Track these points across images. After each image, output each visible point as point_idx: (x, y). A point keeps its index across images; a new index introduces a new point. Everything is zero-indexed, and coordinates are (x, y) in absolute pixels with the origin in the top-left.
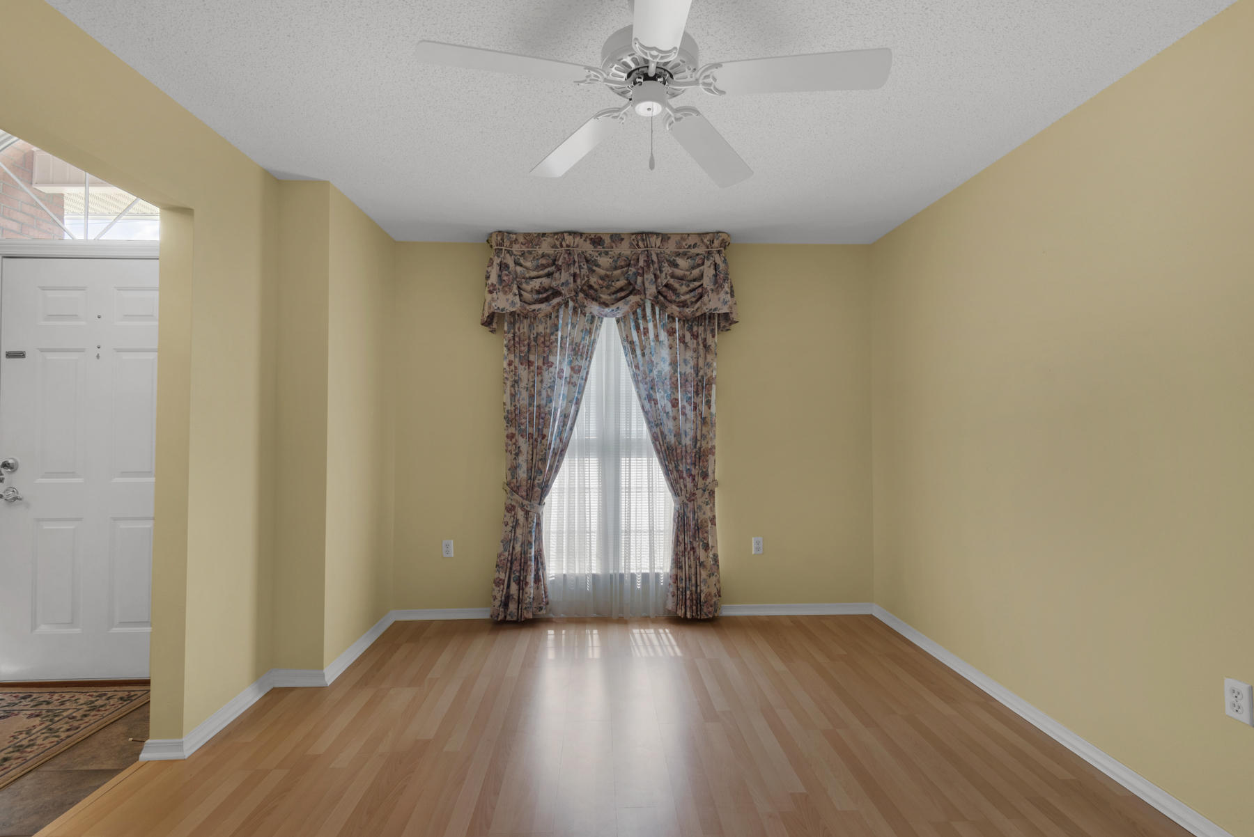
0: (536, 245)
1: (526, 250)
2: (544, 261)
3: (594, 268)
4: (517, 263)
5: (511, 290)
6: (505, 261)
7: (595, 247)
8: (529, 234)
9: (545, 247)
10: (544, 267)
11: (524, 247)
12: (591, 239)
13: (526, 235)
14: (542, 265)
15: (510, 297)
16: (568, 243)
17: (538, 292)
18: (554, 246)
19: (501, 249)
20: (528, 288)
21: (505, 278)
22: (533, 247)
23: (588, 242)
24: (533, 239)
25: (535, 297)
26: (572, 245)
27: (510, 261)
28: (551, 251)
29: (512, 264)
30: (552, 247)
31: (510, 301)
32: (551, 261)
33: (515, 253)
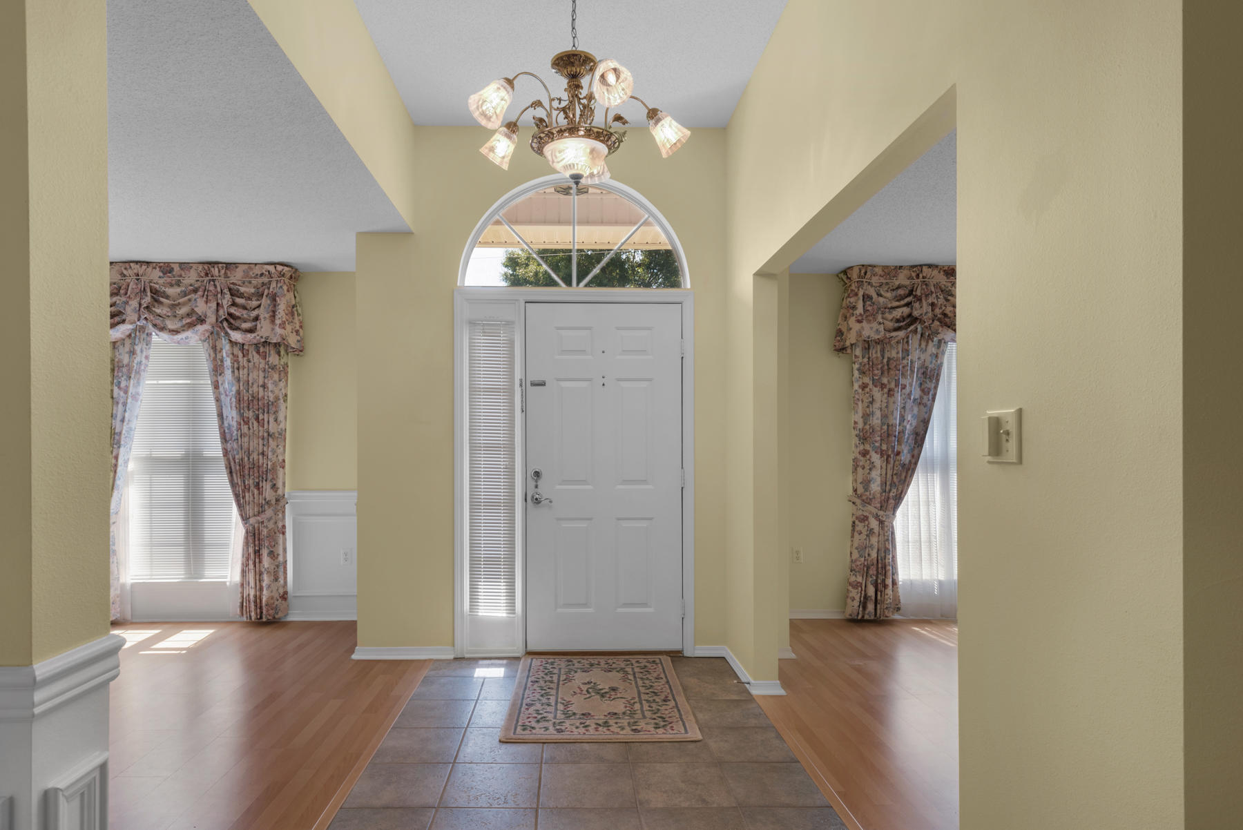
0: (894, 277)
1: (884, 281)
2: (901, 292)
3: (949, 298)
4: (879, 295)
5: (875, 319)
6: (867, 292)
7: (948, 278)
8: (887, 267)
9: (902, 279)
10: (901, 298)
11: (882, 279)
12: (944, 271)
13: (885, 268)
14: (900, 295)
15: (875, 325)
16: (925, 275)
17: (898, 321)
18: (910, 278)
19: (862, 281)
20: (889, 316)
21: (869, 308)
22: (890, 279)
23: (942, 273)
24: (891, 271)
25: (897, 325)
26: (928, 277)
27: (872, 292)
28: (907, 282)
29: (875, 296)
30: (908, 279)
31: (874, 329)
32: (907, 292)
33: (874, 284)
